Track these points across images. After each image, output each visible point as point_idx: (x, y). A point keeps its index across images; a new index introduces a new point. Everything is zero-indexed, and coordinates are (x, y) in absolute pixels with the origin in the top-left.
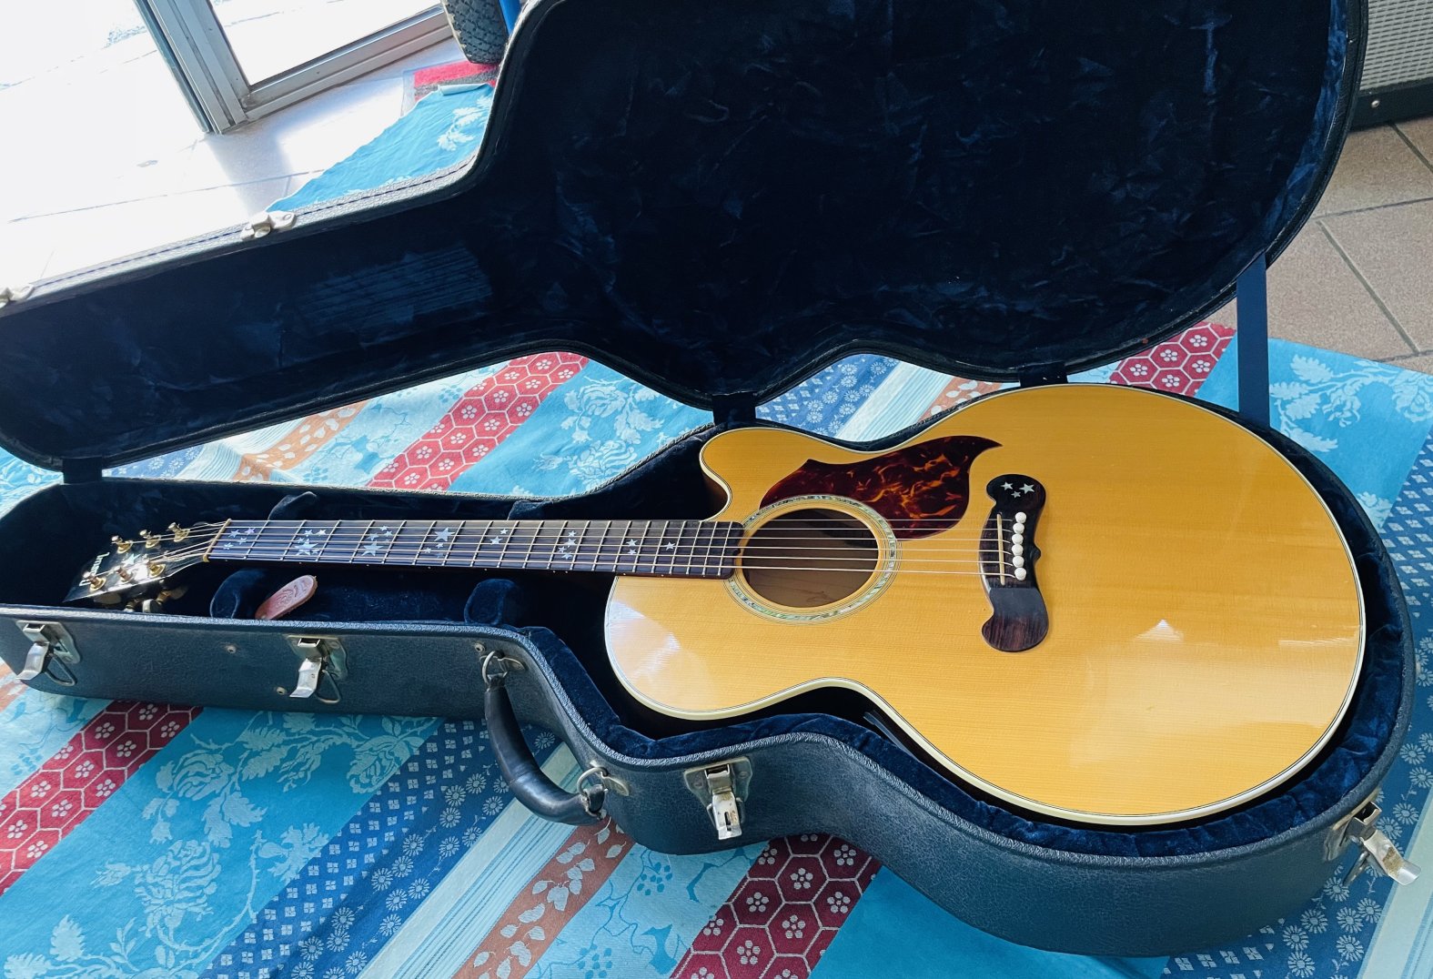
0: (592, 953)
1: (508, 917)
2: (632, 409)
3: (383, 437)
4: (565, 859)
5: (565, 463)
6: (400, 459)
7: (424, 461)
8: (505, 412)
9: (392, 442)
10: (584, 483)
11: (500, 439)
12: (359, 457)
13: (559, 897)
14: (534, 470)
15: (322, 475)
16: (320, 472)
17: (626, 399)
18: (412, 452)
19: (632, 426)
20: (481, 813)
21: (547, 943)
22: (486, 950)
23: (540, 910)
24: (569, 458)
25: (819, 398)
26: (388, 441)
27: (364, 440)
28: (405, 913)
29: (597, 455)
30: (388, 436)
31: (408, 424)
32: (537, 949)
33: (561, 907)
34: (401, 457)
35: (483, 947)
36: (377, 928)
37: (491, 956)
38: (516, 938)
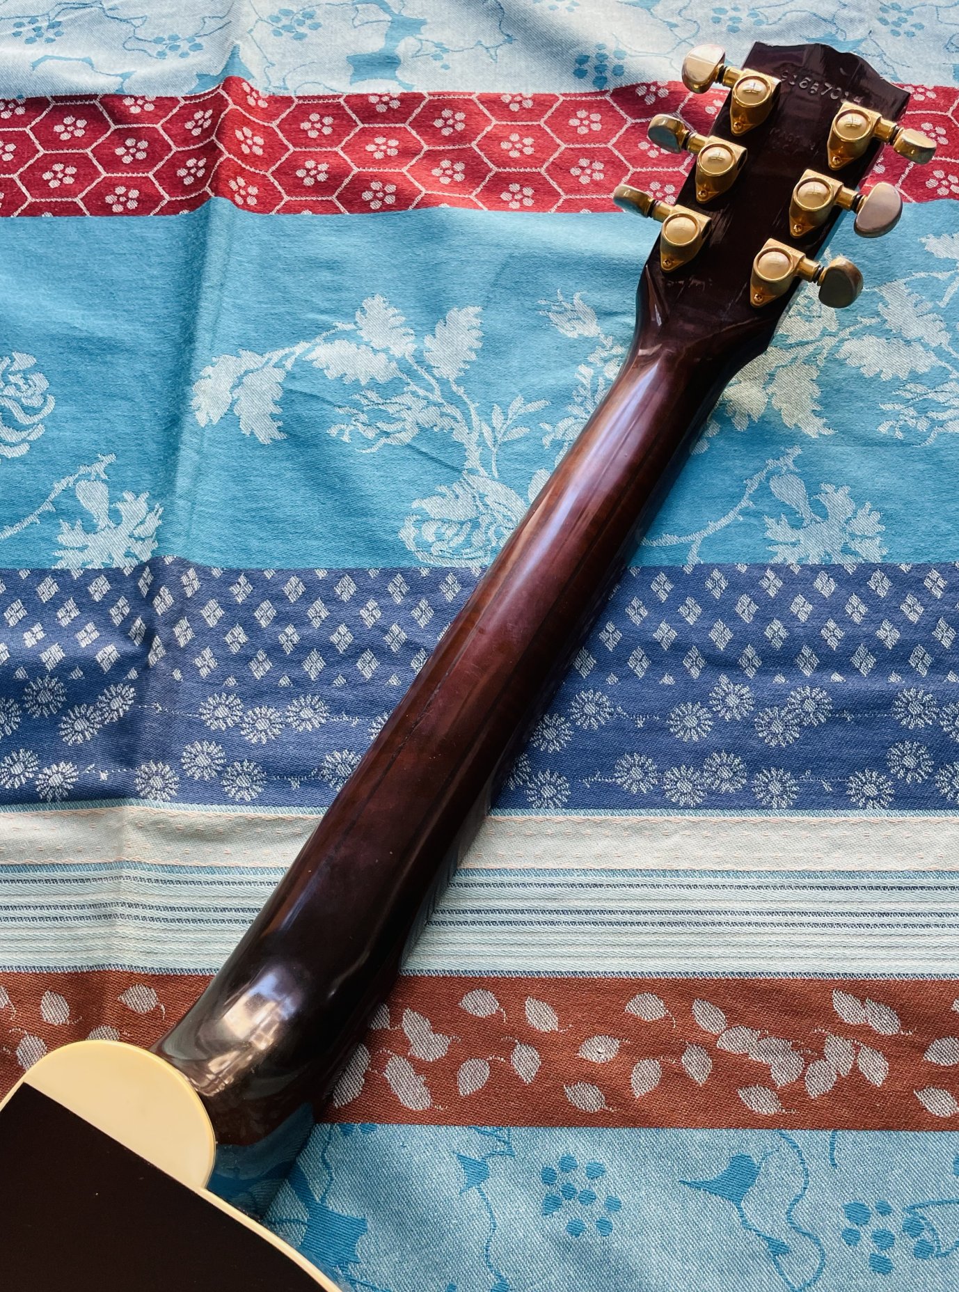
2: (808, 361)
3: (437, 45)
5: (591, 344)
6: (409, 100)
7: (433, 134)
8: (632, 170)
9: (439, 64)
10: (569, 408)
11: (570, 207)
12: (374, 44)
14: (539, 308)
15: (302, 30)
16: (308, 22)
18: (440, 104)
19: (770, 390)
24: (608, 342)
26: (436, 57)
27: (412, 26)
30: (446, 51)
31: (494, 58)
34: (418, 97)
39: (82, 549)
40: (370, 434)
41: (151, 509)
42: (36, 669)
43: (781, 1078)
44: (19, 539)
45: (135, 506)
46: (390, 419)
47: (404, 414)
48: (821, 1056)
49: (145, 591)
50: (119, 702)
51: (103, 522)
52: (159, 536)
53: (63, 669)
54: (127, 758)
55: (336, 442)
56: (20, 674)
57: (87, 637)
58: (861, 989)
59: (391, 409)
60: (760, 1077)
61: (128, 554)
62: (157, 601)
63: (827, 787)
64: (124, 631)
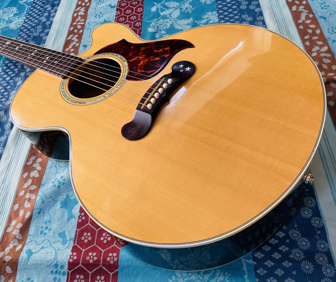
1: (19, 189)
4: (30, 163)
13: (35, 174)
21: (38, 188)
22: (16, 203)
23: (30, 181)
25: (42, 16)
32: (35, 191)
33: (37, 175)
37: (19, 204)
38: (25, 194)
43: (75, 43)
48: (74, 40)
58: (68, 37)
60: (75, 45)
63: (43, 41)
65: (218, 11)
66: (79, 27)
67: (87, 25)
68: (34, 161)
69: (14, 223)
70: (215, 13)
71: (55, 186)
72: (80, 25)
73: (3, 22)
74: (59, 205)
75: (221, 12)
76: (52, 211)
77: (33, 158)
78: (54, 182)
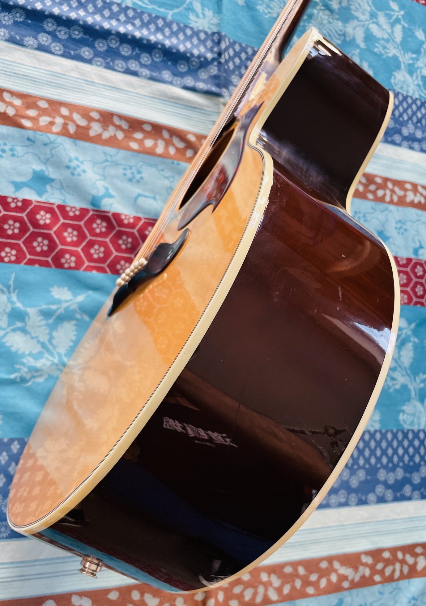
0: (79, 164)
1: (72, 107)
2: (363, 26)
4: (116, 121)
13: (96, 129)
17: (367, 20)
20: (113, 61)
21: (70, 136)
22: (49, 104)
23: (82, 123)
25: (416, 127)
28: (41, 48)
29: (331, 20)
32: (65, 132)
33: (92, 133)
35: (51, 102)
36: (25, 36)
37: (47, 109)
38: (64, 117)
39: (196, 22)
40: (266, 11)
41: (214, 16)
42: (192, 55)
44: (179, 14)
45: (209, 13)
46: (271, 9)
47: (275, 8)
49: (216, 41)
50: (214, 70)
51: (201, 16)
52: (218, 25)
53: (199, 57)
54: (219, 86)
55: (258, 11)
56: (188, 55)
57: (202, 49)
59: (272, 6)
61: (209, 28)
62: (221, 45)
64: (211, 50)
65: (380, 431)
66: (380, 193)
67: (381, 206)
68: (119, 127)
69: (18, 102)
70: (377, 426)
71: (70, 161)
72: (385, 195)
73: (412, 59)
74: (38, 167)
75: (378, 436)
76: (30, 157)
77: (125, 125)
78: (77, 159)
